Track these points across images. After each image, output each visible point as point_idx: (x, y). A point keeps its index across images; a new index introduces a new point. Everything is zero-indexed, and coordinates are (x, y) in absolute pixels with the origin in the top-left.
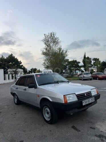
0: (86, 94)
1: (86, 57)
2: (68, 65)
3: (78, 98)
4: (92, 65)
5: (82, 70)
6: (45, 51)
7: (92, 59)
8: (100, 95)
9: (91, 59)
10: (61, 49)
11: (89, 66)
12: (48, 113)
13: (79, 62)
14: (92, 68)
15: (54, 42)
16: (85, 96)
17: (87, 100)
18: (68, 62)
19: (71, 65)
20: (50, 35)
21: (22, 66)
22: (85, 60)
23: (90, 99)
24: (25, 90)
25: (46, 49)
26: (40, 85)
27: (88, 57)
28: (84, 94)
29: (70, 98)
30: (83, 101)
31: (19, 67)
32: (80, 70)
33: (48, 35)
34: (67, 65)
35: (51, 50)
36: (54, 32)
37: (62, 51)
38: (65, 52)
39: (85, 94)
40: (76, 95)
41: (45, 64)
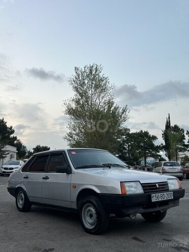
0: (159, 185)
1: (172, 125)
2: (127, 141)
3: (144, 190)
4: (184, 145)
5: (160, 156)
6: (74, 106)
7: (185, 132)
8: (184, 190)
9: (183, 132)
10: (113, 104)
11: (178, 148)
12: (91, 216)
13: (154, 138)
14: (185, 153)
15: (97, 87)
16: (157, 188)
17: (160, 194)
18: (128, 135)
19: (134, 142)
20: (88, 71)
21: (15, 138)
22: (168, 131)
23: (165, 193)
24: (47, 178)
25: (78, 102)
26: (77, 168)
27: (175, 126)
28: (154, 184)
29: (132, 189)
30: (152, 195)
31: (8, 141)
32: (156, 156)
33: (83, 70)
34: (124, 141)
35: (88, 104)
36: (99, 65)
37: (115, 108)
38: (121, 111)
39: (157, 185)
40: (141, 184)
41: (71, 137)
